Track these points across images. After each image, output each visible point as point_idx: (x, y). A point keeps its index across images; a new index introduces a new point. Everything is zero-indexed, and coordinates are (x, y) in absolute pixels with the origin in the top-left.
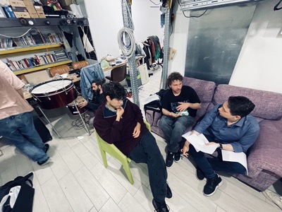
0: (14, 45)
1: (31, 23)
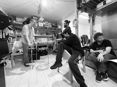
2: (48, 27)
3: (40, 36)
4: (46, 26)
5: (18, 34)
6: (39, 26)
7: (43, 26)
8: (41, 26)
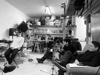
0: (54, 32)
1: (58, 27)
2: (58, 25)
3: (53, 33)
4: (56, 25)
5: (36, 33)
6: (50, 25)
7: (53, 25)
8: (52, 25)
